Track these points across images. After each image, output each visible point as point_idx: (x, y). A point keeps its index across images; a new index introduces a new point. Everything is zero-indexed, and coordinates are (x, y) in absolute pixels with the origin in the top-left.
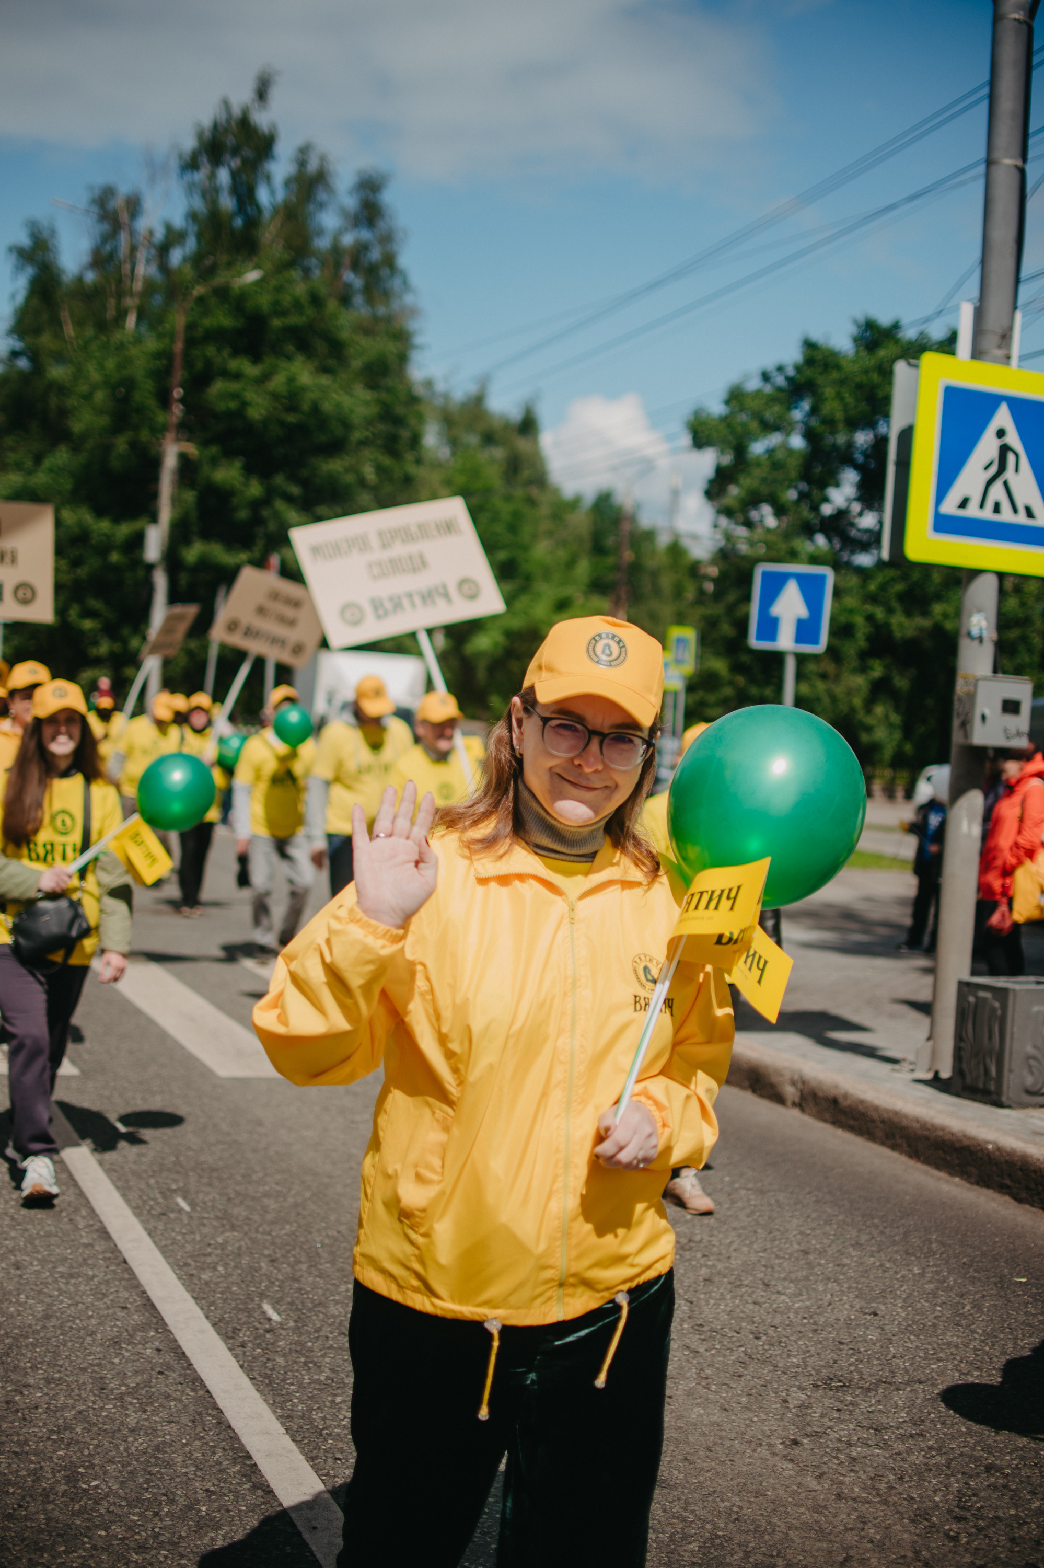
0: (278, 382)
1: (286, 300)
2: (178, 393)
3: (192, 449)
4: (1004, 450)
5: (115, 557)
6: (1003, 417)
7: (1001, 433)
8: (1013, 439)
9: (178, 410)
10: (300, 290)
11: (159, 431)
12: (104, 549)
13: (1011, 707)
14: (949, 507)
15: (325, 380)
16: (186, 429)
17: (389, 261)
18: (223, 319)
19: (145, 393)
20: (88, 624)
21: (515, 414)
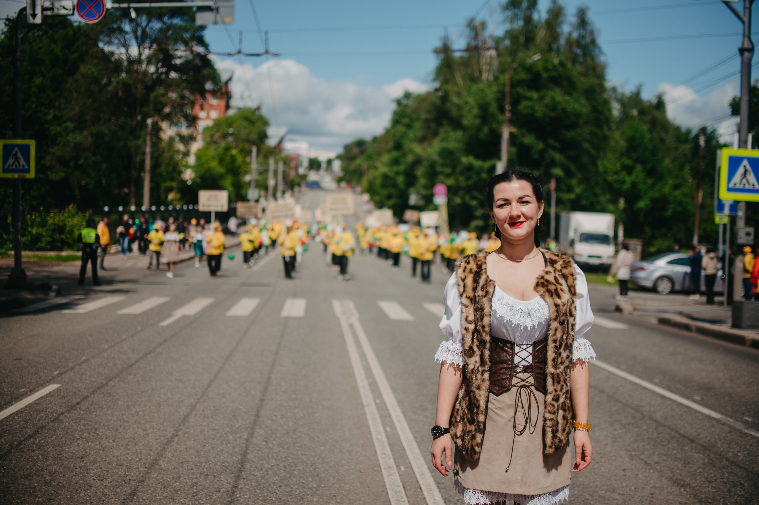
0: (547, 100)
1: (549, 66)
2: (508, 107)
3: (514, 130)
4: (746, 171)
5: (484, 176)
6: (745, 162)
7: (745, 167)
8: (748, 167)
9: (508, 115)
10: (556, 61)
11: (500, 123)
12: (479, 172)
13: (748, 234)
14: (731, 185)
15: (567, 98)
16: (512, 122)
17: (593, 42)
18: (523, 75)
19: (493, 108)
20: (474, 203)
21: (654, 101)
